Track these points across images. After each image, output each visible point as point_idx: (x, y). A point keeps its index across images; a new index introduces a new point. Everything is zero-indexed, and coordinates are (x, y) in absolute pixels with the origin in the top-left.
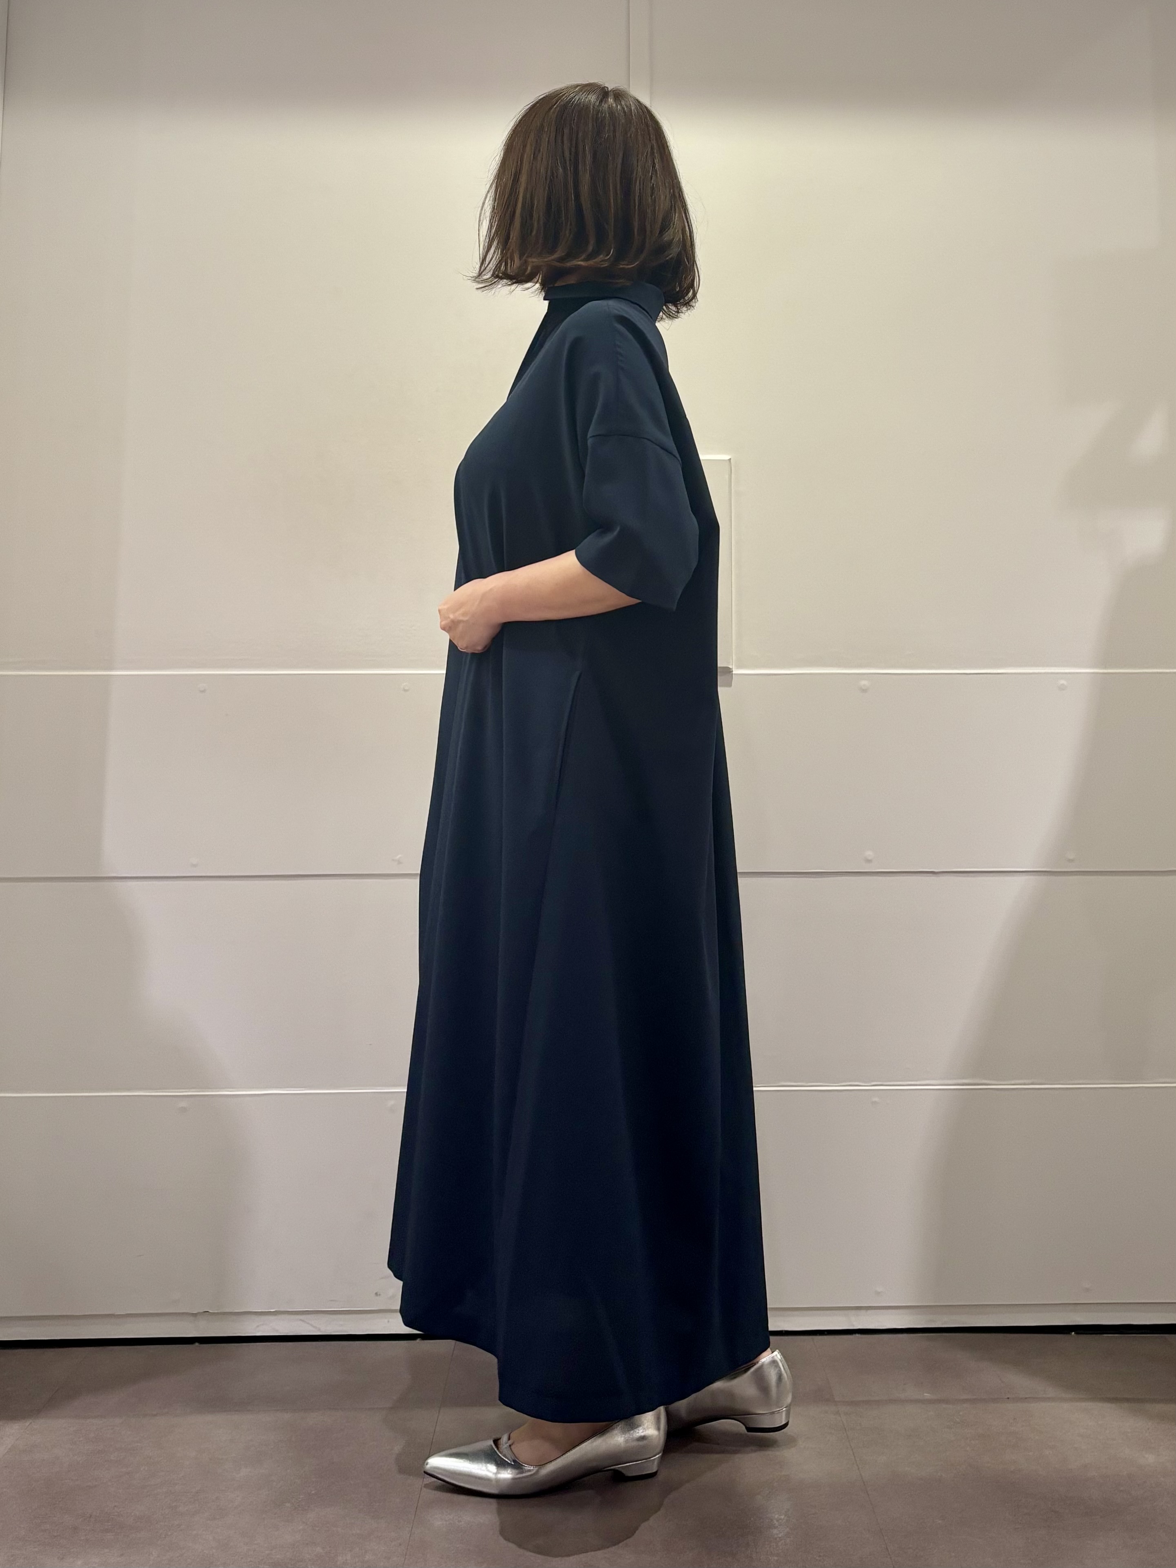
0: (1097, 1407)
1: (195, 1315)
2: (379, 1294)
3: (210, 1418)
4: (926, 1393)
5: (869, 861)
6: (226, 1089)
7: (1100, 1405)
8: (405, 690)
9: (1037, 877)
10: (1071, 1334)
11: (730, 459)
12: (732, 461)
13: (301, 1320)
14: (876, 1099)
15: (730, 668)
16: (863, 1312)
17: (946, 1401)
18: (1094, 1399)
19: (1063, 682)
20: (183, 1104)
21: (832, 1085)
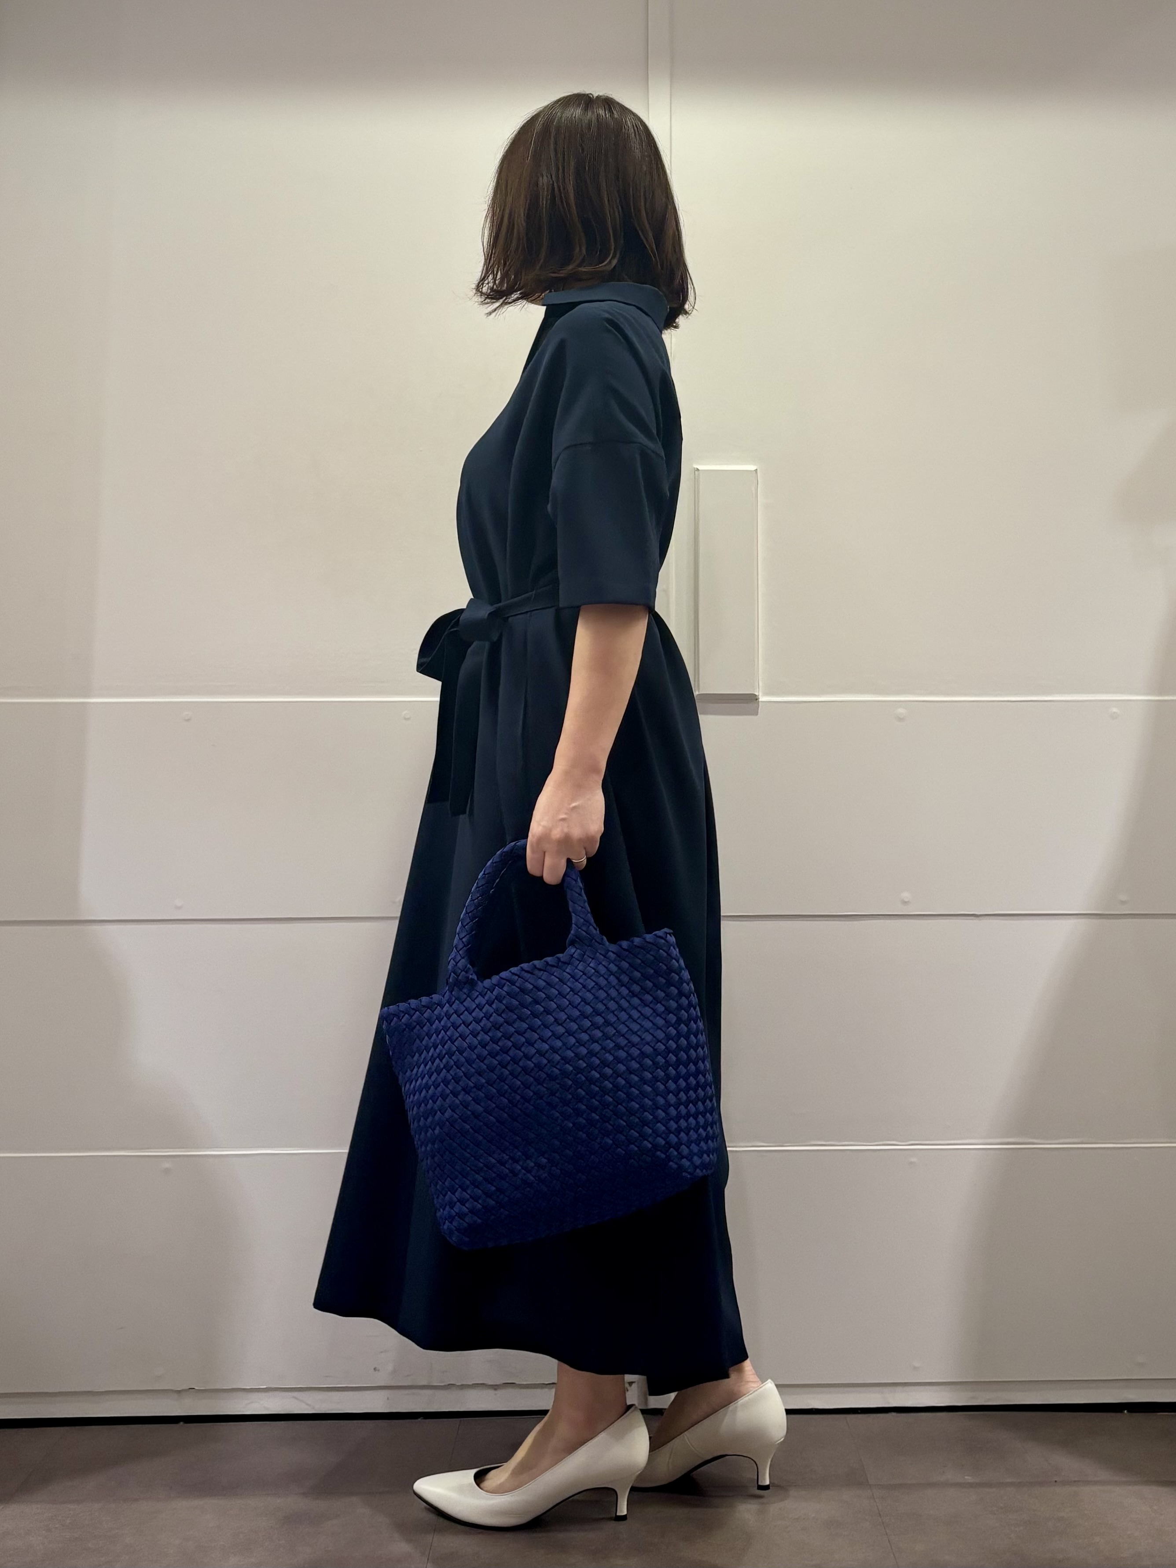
0: (1150, 1491)
1: (179, 1392)
2: (377, 1369)
3: (196, 1502)
4: (967, 1476)
5: (905, 903)
6: (212, 1149)
7: (1155, 1488)
8: (406, 719)
9: (1090, 920)
10: (1124, 1412)
11: (757, 469)
12: (758, 471)
13: (294, 1397)
14: (914, 1160)
15: (756, 695)
16: (899, 1388)
17: (989, 1485)
18: (1148, 1483)
19: (1115, 710)
20: (167, 1165)
21: (865, 1144)
